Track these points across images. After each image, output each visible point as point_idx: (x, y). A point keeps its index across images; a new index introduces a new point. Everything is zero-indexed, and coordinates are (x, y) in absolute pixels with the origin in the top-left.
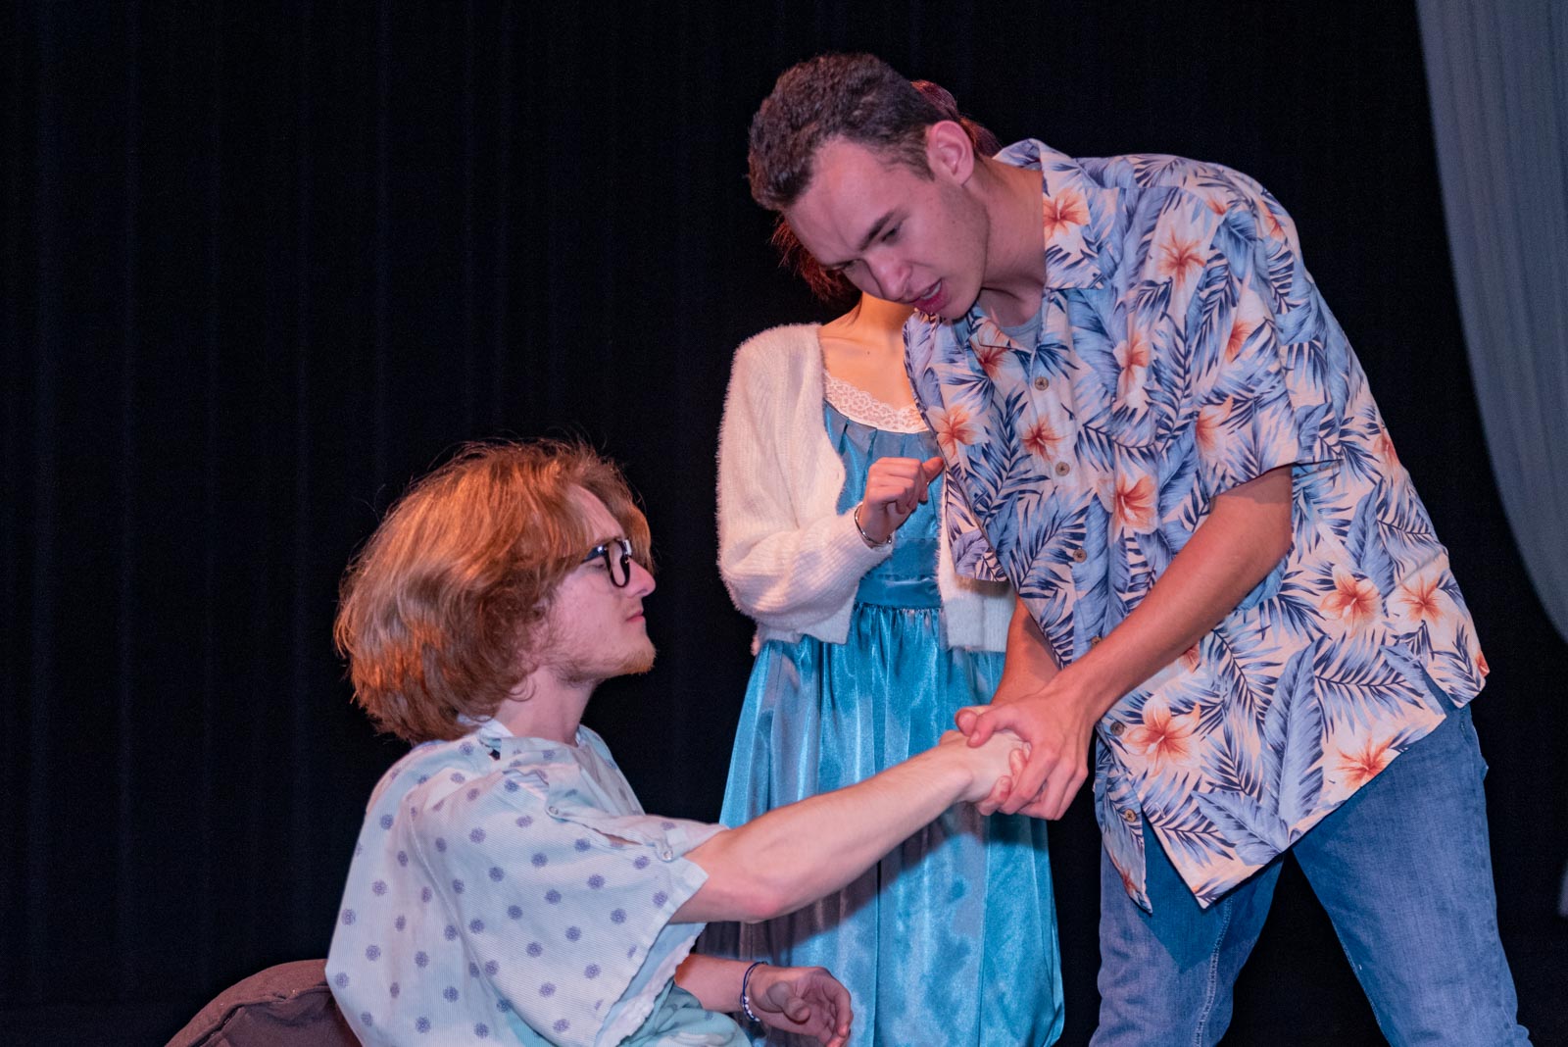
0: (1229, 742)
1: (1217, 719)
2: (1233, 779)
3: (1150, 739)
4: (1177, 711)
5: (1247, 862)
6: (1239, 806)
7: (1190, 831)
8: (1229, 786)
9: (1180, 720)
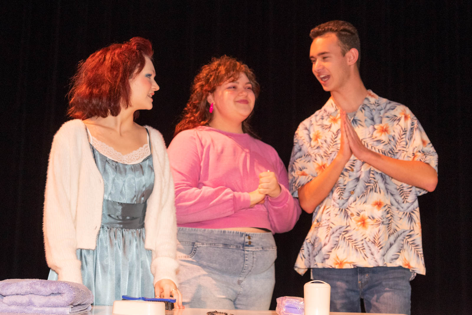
7: (359, 248)
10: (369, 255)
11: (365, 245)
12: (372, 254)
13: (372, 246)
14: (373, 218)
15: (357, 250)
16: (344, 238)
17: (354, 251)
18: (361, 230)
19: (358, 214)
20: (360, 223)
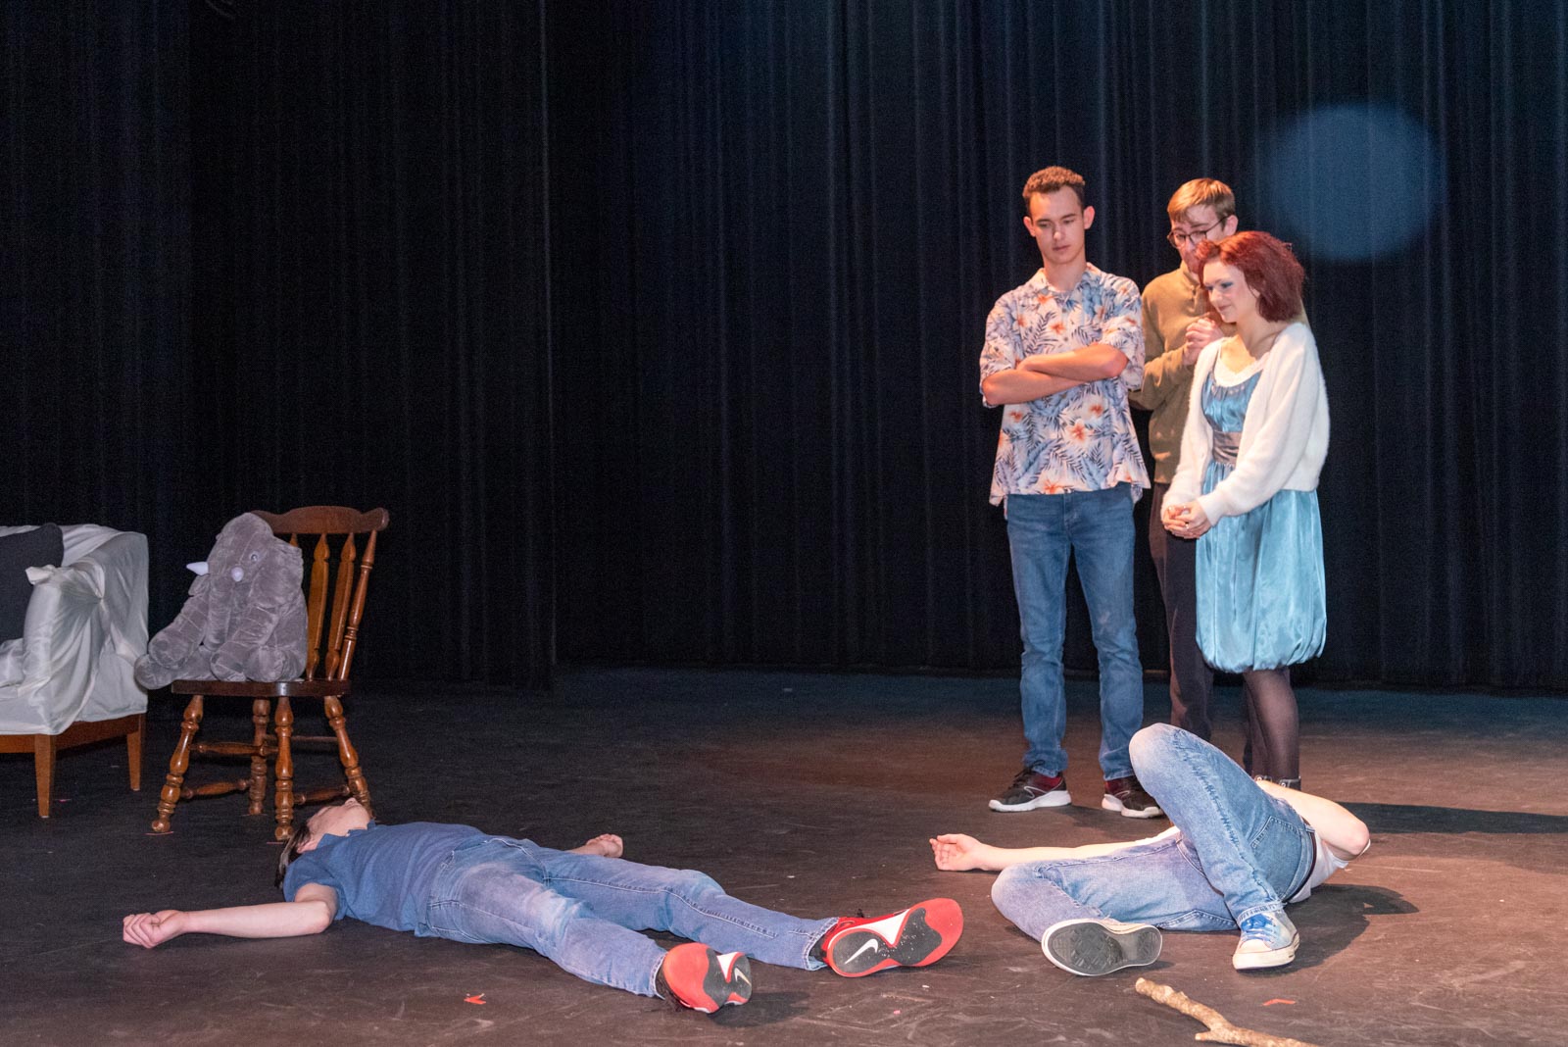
0: (1099, 445)
1: (1099, 436)
2: (1094, 458)
3: (1074, 432)
4: (1086, 427)
5: (1088, 486)
6: (1093, 468)
8: (1092, 459)
9: (1086, 430)
10: (1087, 475)
11: (1082, 463)
12: (1091, 474)
13: (1089, 463)
14: (1091, 427)
15: (1073, 469)
16: (1056, 455)
17: (1070, 472)
18: (1077, 443)
19: (1073, 423)
20: (1075, 434)
